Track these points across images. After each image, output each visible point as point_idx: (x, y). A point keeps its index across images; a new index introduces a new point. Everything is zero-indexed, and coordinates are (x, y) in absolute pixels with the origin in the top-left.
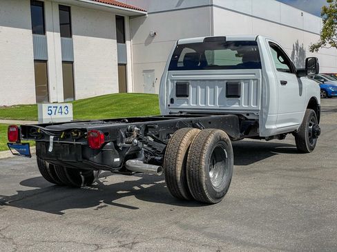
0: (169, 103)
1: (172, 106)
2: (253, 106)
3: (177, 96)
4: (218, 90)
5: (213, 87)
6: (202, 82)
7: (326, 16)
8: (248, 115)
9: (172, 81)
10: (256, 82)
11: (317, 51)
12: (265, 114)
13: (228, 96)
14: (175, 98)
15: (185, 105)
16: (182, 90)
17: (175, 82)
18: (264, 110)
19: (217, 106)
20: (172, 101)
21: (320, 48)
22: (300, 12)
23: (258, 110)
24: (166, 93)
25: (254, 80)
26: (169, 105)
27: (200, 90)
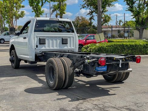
0: (35, 47)
1: (37, 49)
4: (58, 41)
5: (56, 40)
6: (51, 38)
9: (37, 37)
13: (63, 44)
14: (39, 45)
15: (43, 48)
16: (42, 42)
17: (39, 38)
19: (58, 48)
20: (37, 46)
23: (74, 49)
24: (34, 42)
25: (72, 37)
26: (35, 49)
27: (50, 41)
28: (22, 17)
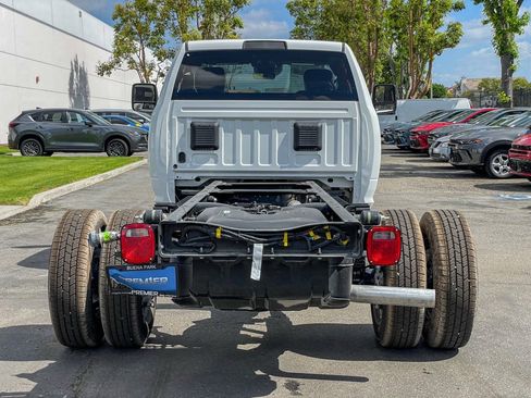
0: (175, 161)
1: (181, 166)
2: (345, 166)
3: (194, 147)
4: (278, 137)
5: (267, 132)
6: (244, 122)
7: (119, 20)
8: (330, 180)
9: (182, 119)
10: (348, 123)
11: (109, 74)
12: (365, 178)
13: (297, 148)
14: (189, 153)
15: (210, 165)
16: (203, 137)
17: (189, 122)
18: (364, 172)
19: (277, 166)
20: (182, 157)
21: (112, 71)
22: (77, 10)
23: (353, 172)
24: (168, 141)
25: (345, 119)
26: (176, 166)
27: (241, 136)
28: (451, 46)
